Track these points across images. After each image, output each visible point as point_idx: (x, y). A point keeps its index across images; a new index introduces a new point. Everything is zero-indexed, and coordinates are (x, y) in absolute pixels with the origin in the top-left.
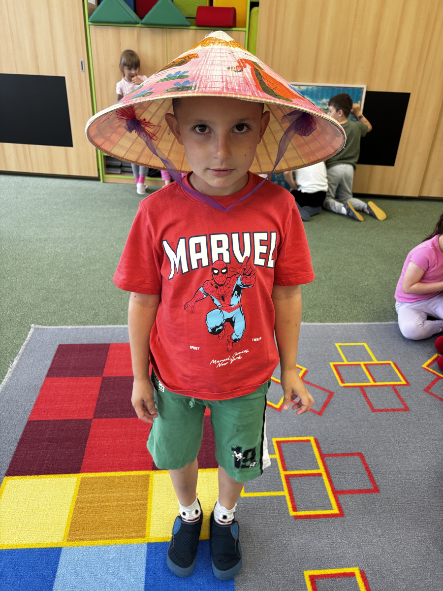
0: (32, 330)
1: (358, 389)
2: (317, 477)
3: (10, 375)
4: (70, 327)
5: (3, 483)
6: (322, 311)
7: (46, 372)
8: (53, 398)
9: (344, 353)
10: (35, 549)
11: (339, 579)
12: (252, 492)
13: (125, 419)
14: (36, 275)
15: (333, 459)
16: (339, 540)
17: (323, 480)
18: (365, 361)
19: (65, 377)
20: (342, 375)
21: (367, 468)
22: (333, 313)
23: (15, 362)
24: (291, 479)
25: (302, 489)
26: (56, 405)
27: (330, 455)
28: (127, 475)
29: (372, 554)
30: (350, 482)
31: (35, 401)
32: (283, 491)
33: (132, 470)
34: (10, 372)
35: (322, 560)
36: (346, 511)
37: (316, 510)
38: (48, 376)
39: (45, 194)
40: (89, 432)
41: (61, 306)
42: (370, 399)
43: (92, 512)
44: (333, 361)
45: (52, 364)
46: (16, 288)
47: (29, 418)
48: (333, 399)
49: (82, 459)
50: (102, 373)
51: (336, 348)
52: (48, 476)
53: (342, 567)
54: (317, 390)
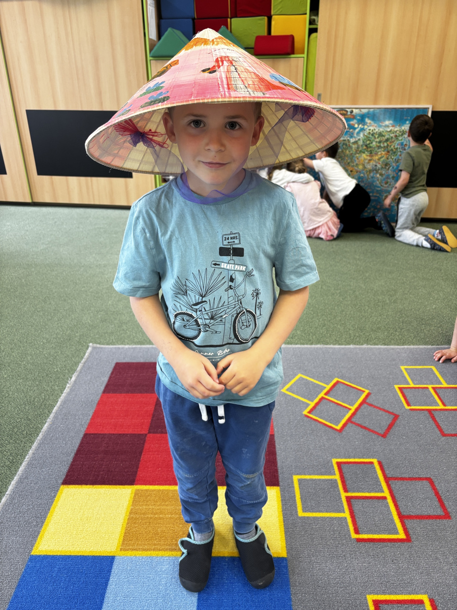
0: (90, 349)
1: (426, 412)
2: (381, 501)
3: (68, 390)
4: (127, 346)
5: (60, 491)
6: (386, 334)
7: (102, 388)
8: (109, 413)
9: (409, 376)
10: (89, 556)
11: (406, 606)
12: (310, 511)
14: (95, 298)
15: (399, 483)
16: (406, 566)
17: (387, 503)
18: (433, 384)
19: (121, 393)
20: (408, 398)
21: (437, 494)
22: (398, 336)
23: (73, 378)
24: (352, 500)
25: (365, 511)
26: (112, 419)
27: (396, 479)
29: (443, 582)
30: (418, 507)
31: (91, 415)
32: (344, 512)
34: (68, 387)
35: (386, 585)
36: (413, 537)
37: (380, 534)
38: (104, 392)
39: (106, 224)
40: (143, 447)
41: (118, 327)
42: (439, 423)
43: (146, 523)
44: (398, 384)
45: (109, 381)
46: (75, 310)
47: (85, 431)
48: (398, 422)
49: (136, 472)
51: (402, 371)
52: (103, 486)
53: (410, 594)
54: (381, 412)
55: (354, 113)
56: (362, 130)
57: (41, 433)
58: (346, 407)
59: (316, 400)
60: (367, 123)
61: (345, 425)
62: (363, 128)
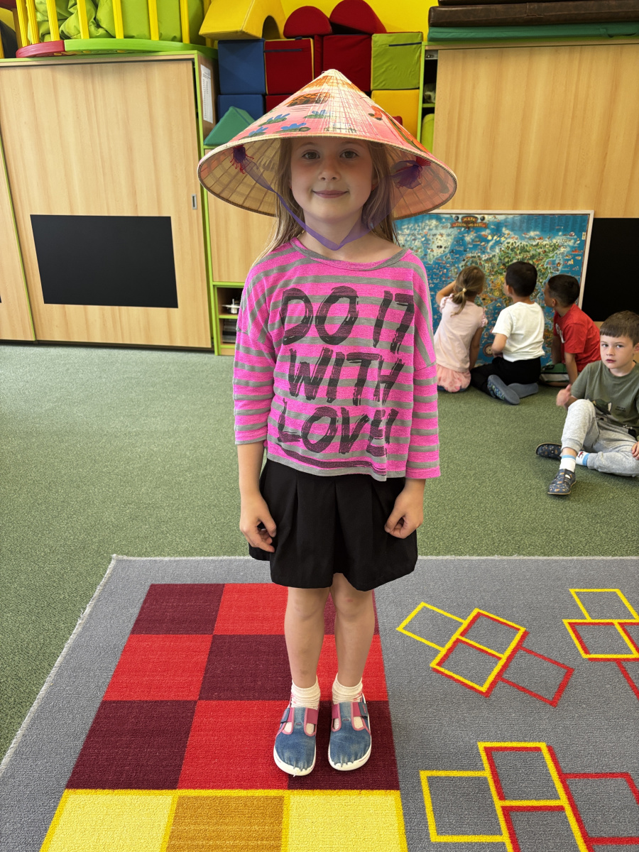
0: (113, 562)
1: (614, 664)
2: (556, 813)
3: (80, 629)
4: (167, 559)
5: (63, 799)
6: (545, 538)
7: (131, 626)
8: (140, 667)
9: (584, 604)
12: (448, 833)
13: (247, 702)
14: (122, 483)
15: (581, 782)
17: (566, 817)
18: (619, 618)
19: (158, 633)
20: (584, 640)
22: (563, 541)
23: (88, 610)
24: (513, 814)
25: (532, 831)
26: (144, 676)
27: (576, 776)
28: (249, 795)
30: (613, 823)
31: (113, 670)
32: (501, 834)
33: (257, 788)
34: (80, 624)
38: (133, 631)
39: (139, 372)
40: (191, 722)
41: (155, 528)
44: (568, 618)
45: (140, 614)
46: (93, 502)
47: (104, 697)
48: (572, 680)
49: (181, 766)
50: (213, 630)
51: (571, 596)
52: (129, 791)
54: (546, 664)
55: (486, 221)
56: (498, 243)
57: (36, 701)
58: (493, 655)
59: (449, 645)
60: (505, 234)
61: (493, 684)
62: (499, 240)
